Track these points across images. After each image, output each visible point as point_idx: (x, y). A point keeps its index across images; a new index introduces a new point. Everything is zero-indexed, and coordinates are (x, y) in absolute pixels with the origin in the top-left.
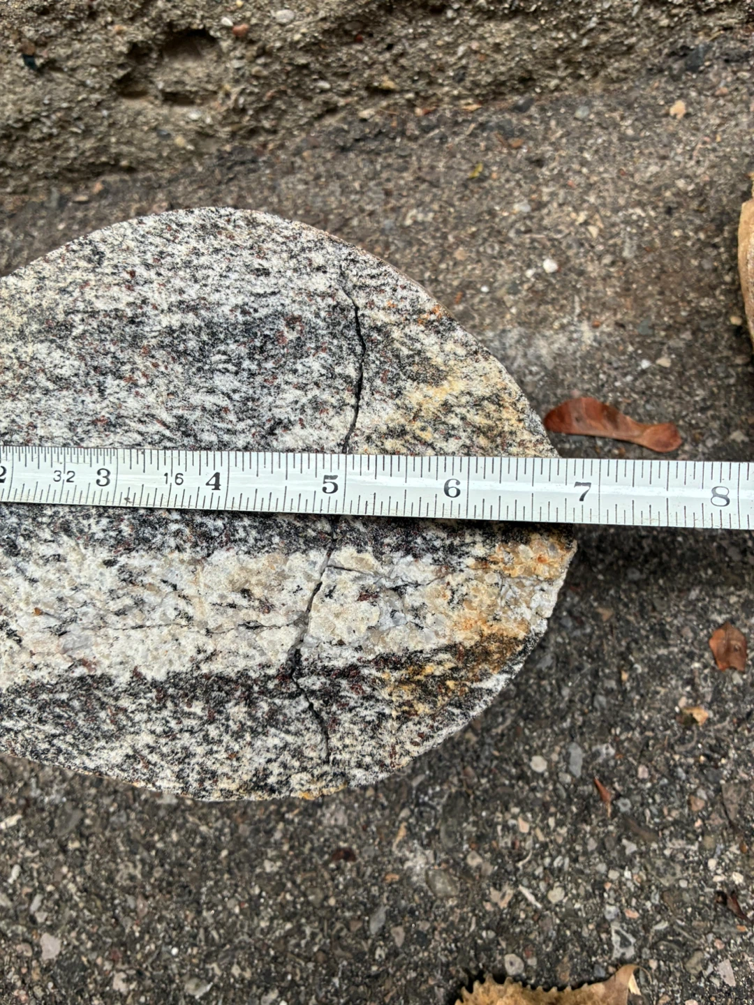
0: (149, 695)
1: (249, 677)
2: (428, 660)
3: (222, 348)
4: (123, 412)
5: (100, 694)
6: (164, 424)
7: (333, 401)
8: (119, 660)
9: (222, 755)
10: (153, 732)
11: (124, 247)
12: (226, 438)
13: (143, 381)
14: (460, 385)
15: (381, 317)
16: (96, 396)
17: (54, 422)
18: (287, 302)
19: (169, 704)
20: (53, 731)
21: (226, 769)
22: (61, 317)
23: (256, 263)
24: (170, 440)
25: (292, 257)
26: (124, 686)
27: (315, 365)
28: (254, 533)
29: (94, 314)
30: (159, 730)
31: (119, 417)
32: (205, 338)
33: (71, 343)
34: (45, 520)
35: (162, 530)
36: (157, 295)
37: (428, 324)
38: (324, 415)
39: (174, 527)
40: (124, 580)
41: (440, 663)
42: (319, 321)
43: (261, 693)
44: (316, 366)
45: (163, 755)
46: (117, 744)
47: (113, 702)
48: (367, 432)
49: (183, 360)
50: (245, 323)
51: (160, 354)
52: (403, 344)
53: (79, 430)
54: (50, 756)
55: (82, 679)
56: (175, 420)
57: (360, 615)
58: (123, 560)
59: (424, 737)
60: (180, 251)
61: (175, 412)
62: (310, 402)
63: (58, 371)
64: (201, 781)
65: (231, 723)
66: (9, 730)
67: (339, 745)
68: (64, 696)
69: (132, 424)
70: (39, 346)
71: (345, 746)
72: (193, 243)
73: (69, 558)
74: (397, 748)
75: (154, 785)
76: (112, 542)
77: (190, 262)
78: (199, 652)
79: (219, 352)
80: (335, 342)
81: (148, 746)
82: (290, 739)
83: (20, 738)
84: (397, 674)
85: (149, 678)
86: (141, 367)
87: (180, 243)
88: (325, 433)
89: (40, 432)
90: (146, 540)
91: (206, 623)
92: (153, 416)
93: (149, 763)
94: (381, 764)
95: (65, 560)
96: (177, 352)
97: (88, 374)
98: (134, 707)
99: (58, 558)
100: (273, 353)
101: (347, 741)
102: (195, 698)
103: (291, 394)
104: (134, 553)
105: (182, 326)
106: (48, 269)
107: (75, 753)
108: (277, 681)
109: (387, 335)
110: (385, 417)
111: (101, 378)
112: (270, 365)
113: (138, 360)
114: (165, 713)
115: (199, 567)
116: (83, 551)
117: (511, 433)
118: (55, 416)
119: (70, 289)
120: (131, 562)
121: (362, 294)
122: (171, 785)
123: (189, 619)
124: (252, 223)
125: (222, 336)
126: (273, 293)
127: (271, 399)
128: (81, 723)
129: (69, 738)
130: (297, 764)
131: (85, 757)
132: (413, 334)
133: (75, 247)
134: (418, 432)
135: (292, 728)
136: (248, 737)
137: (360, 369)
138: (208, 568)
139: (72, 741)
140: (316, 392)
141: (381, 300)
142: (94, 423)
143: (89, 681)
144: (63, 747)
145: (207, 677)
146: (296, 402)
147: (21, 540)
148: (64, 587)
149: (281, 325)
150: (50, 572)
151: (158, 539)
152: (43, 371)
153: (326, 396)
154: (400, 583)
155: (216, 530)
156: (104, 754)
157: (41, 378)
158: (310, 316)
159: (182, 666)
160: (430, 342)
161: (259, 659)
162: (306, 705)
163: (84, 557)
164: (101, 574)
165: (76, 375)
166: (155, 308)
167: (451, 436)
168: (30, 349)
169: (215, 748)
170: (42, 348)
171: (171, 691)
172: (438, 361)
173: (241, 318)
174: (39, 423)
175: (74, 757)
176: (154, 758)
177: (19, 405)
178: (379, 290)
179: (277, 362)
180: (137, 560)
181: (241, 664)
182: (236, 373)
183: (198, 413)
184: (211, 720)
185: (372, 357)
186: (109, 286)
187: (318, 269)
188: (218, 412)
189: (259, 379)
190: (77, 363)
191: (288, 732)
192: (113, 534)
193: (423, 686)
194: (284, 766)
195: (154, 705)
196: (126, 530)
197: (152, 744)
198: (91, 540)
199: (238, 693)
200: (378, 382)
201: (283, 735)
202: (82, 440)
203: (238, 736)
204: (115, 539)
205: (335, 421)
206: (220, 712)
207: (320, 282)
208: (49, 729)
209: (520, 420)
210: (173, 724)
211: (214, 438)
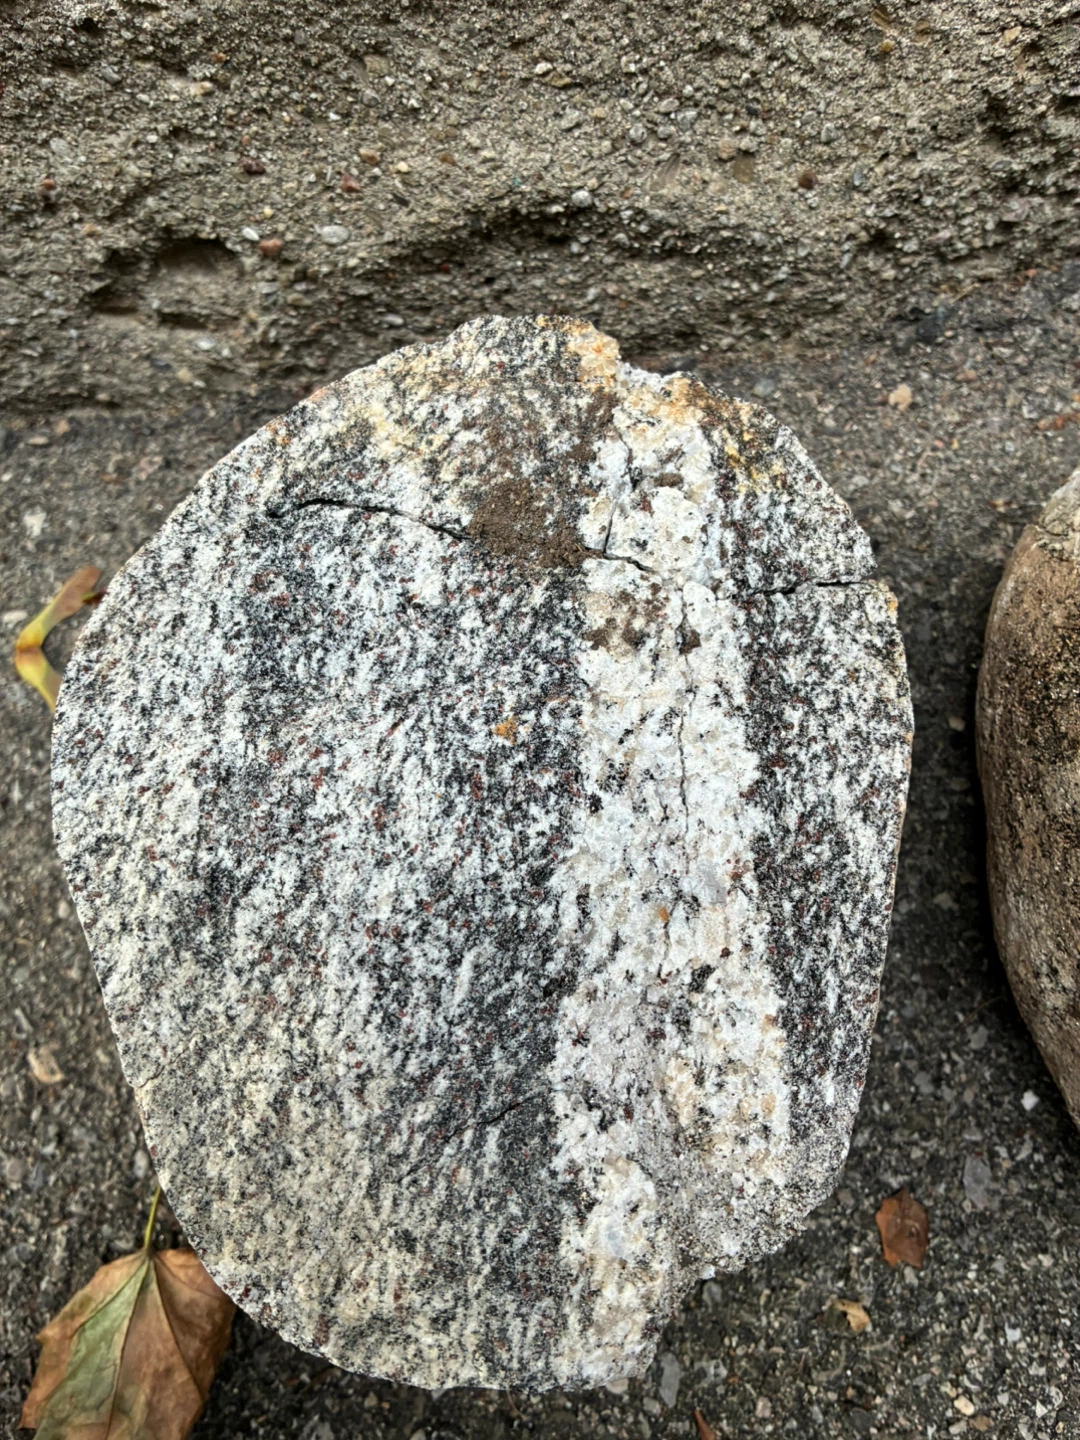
0: (779, 777)
1: (750, 646)
2: (721, 450)
3: (286, 664)
4: (371, 784)
5: (780, 857)
6: (395, 726)
7: (380, 538)
8: (731, 820)
9: (854, 690)
10: (831, 776)
11: (96, 808)
12: (421, 658)
13: (324, 760)
14: (377, 407)
15: (273, 483)
16: (337, 828)
17: (372, 891)
18: (229, 593)
19: (791, 750)
20: (838, 930)
21: (871, 686)
22: (199, 887)
23: (162, 628)
24: (419, 719)
25: (164, 589)
26: (770, 817)
27: (325, 562)
28: (559, 628)
29: (202, 834)
30: (826, 767)
31: (376, 791)
32: (268, 684)
33: (246, 869)
34: (523, 916)
35: (549, 734)
36: (187, 750)
37: (291, 435)
38: (399, 552)
39: (546, 719)
40: (620, 786)
41: (724, 441)
42: (265, 555)
43: (769, 635)
44: (328, 560)
45: (860, 765)
46: (849, 836)
47: (791, 839)
48: (428, 500)
49: (298, 710)
50: (254, 635)
51: (285, 736)
52: (314, 457)
53: (389, 850)
54: (873, 938)
55: (760, 879)
56: (391, 712)
57: (670, 507)
58: (591, 787)
59: (810, 477)
60: (121, 725)
61: (378, 711)
62: (378, 567)
63: (288, 891)
64: (890, 718)
65: (809, 680)
66: (840, 1003)
67: (827, 566)
68: (788, 906)
69: (391, 769)
70: (239, 924)
71: (828, 558)
72: (115, 708)
73: (583, 881)
74: (826, 505)
75: (900, 781)
76: (564, 802)
77: (144, 710)
78: (718, 704)
79: (293, 668)
80: (297, 536)
81: (849, 784)
82: (824, 617)
83: (850, 983)
84: (741, 477)
85: (757, 775)
86: (301, 761)
87: (108, 728)
88: (423, 553)
89: (384, 913)
90: (565, 754)
91: (679, 691)
92: (382, 741)
93: (871, 785)
94: (846, 526)
95: (587, 886)
96: (285, 716)
97: (300, 842)
98: (797, 801)
99: (582, 898)
100: (300, 613)
101: (822, 555)
102: (780, 715)
103: (364, 591)
104: (583, 769)
105: (245, 709)
106: (111, 918)
107: (866, 897)
108: (754, 611)
109: (298, 476)
110: (411, 476)
111: (309, 824)
112: (318, 618)
113: (288, 768)
114: (803, 757)
115: (602, 697)
116: (575, 850)
117: (443, 363)
118: (362, 888)
119: (152, 876)
120: (594, 776)
121: (234, 507)
122: (898, 756)
123: (673, 713)
124: (98, 639)
125: (269, 663)
126: (214, 608)
127: (368, 615)
128: (822, 889)
129: (846, 909)
130: (855, 614)
131: (872, 883)
132: (301, 449)
133: (80, 877)
134: (434, 448)
135: (811, 615)
136: (826, 659)
137: (342, 504)
138: (602, 687)
139: (849, 905)
140: (365, 559)
141: (249, 484)
142: (381, 827)
143: (763, 869)
144: (859, 917)
145: (751, 697)
146: (377, 584)
147: (551, 967)
148: (627, 889)
149: (263, 598)
150: (603, 915)
151: (564, 740)
152: (281, 916)
153: (373, 548)
154: (627, 478)
155: (551, 673)
156: (865, 855)
157: (294, 919)
158: (257, 564)
159: (736, 730)
160: (313, 432)
161: (727, 628)
162: (779, 596)
163: (584, 851)
164: (610, 819)
165: (299, 857)
166: (207, 752)
167: (442, 415)
168: (241, 942)
169: (844, 700)
170: (244, 919)
171: (772, 750)
172: (342, 426)
173: (247, 640)
174: (369, 917)
175: (873, 898)
176: (865, 777)
177: (334, 951)
178: (233, 488)
179: (315, 610)
180: (592, 767)
181: (732, 653)
182: (326, 650)
183: (382, 687)
184: (808, 702)
185: (328, 490)
186: (160, 815)
187: (187, 557)
188: (383, 665)
189: (337, 629)
190: (280, 857)
191: (816, 619)
192: (553, 798)
193: (750, 461)
194: (859, 627)
195: (794, 770)
196: (547, 780)
197: (847, 778)
198: (560, 835)
199: (771, 662)
200: (363, 483)
201: (820, 624)
202: (406, 845)
203: (825, 671)
204: (561, 796)
205: (409, 537)
206: (797, 690)
207: (208, 556)
208: (834, 934)
209: (429, 354)
210: (817, 748)
211: (421, 673)
